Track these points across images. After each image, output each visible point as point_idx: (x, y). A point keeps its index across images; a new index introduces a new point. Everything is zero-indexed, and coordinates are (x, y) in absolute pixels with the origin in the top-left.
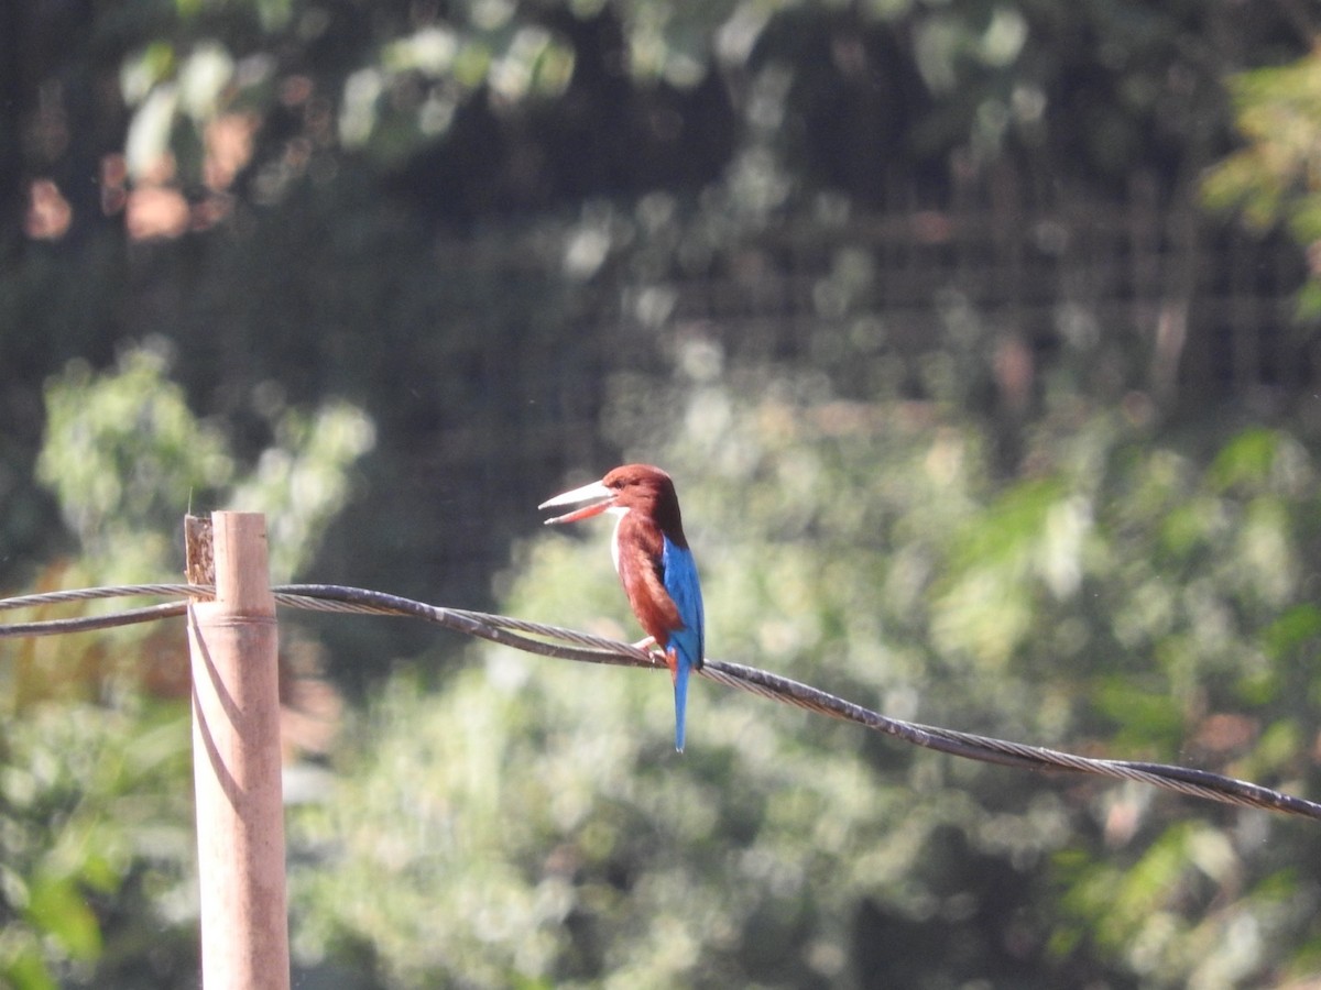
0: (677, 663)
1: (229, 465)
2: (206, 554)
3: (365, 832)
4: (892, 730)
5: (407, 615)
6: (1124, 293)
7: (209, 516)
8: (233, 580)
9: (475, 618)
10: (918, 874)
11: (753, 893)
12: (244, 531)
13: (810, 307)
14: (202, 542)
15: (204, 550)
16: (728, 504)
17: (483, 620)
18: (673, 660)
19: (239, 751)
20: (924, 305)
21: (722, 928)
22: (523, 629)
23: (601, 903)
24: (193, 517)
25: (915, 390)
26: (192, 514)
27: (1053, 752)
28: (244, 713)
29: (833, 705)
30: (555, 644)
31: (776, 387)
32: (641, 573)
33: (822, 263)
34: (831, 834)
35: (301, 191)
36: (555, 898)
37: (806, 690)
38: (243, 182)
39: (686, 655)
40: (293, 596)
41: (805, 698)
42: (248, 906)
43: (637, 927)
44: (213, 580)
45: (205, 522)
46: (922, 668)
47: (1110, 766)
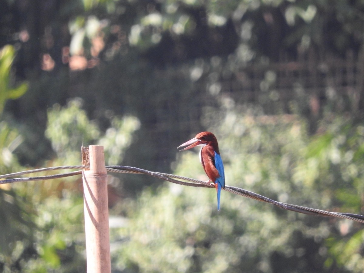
0: (218, 186)
1: (98, 133)
2: (87, 157)
3: (137, 234)
4: (277, 205)
5: (143, 174)
6: (344, 84)
7: (88, 147)
8: (95, 164)
9: (162, 174)
10: (289, 243)
11: (243, 249)
12: (98, 151)
13: (259, 89)
14: (86, 154)
15: (87, 156)
16: (236, 142)
17: (164, 175)
18: (217, 186)
19: (97, 212)
20: (290, 87)
21: (235, 258)
22: (175, 178)
23: (201, 252)
24: (84, 147)
25: (288, 111)
26: (83, 146)
27: (321, 210)
28: (98, 201)
29: (261, 198)
30: (184, 182)
31: (249, 111)
32: (209, 162)
33: (262, 76)
34: (265, 233)
35: (118, 57)
36: (189, 251)
37: (253, 194)
38: (102, 54)
39: (220, 184)
40: (112, 169)
41: (253, 196)
42: (100, 254)
43: (211, 259)
44: (89, 164)
45: (87, 148)
46: (289, 187)
47: (337, 214)
